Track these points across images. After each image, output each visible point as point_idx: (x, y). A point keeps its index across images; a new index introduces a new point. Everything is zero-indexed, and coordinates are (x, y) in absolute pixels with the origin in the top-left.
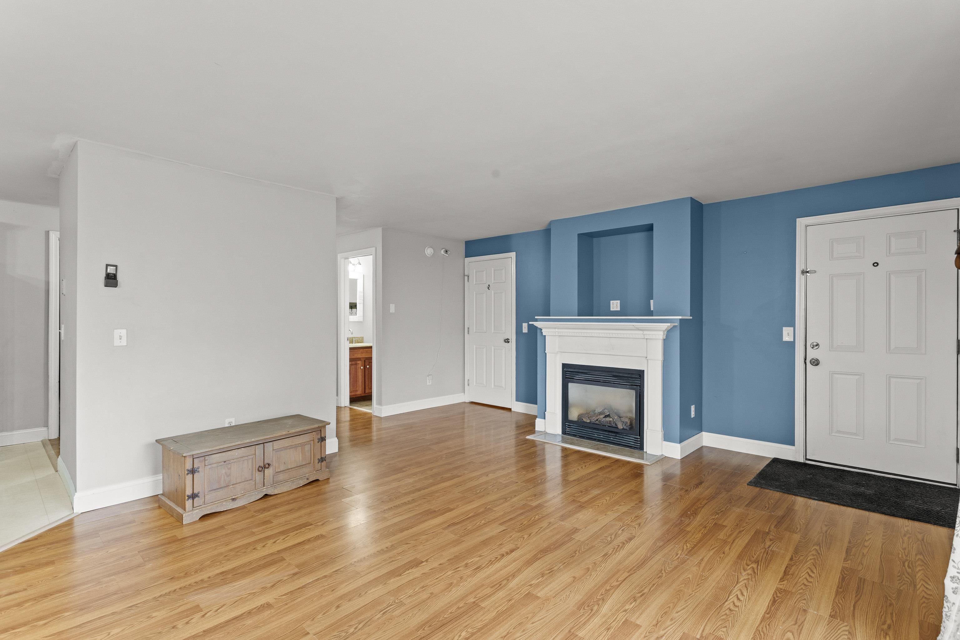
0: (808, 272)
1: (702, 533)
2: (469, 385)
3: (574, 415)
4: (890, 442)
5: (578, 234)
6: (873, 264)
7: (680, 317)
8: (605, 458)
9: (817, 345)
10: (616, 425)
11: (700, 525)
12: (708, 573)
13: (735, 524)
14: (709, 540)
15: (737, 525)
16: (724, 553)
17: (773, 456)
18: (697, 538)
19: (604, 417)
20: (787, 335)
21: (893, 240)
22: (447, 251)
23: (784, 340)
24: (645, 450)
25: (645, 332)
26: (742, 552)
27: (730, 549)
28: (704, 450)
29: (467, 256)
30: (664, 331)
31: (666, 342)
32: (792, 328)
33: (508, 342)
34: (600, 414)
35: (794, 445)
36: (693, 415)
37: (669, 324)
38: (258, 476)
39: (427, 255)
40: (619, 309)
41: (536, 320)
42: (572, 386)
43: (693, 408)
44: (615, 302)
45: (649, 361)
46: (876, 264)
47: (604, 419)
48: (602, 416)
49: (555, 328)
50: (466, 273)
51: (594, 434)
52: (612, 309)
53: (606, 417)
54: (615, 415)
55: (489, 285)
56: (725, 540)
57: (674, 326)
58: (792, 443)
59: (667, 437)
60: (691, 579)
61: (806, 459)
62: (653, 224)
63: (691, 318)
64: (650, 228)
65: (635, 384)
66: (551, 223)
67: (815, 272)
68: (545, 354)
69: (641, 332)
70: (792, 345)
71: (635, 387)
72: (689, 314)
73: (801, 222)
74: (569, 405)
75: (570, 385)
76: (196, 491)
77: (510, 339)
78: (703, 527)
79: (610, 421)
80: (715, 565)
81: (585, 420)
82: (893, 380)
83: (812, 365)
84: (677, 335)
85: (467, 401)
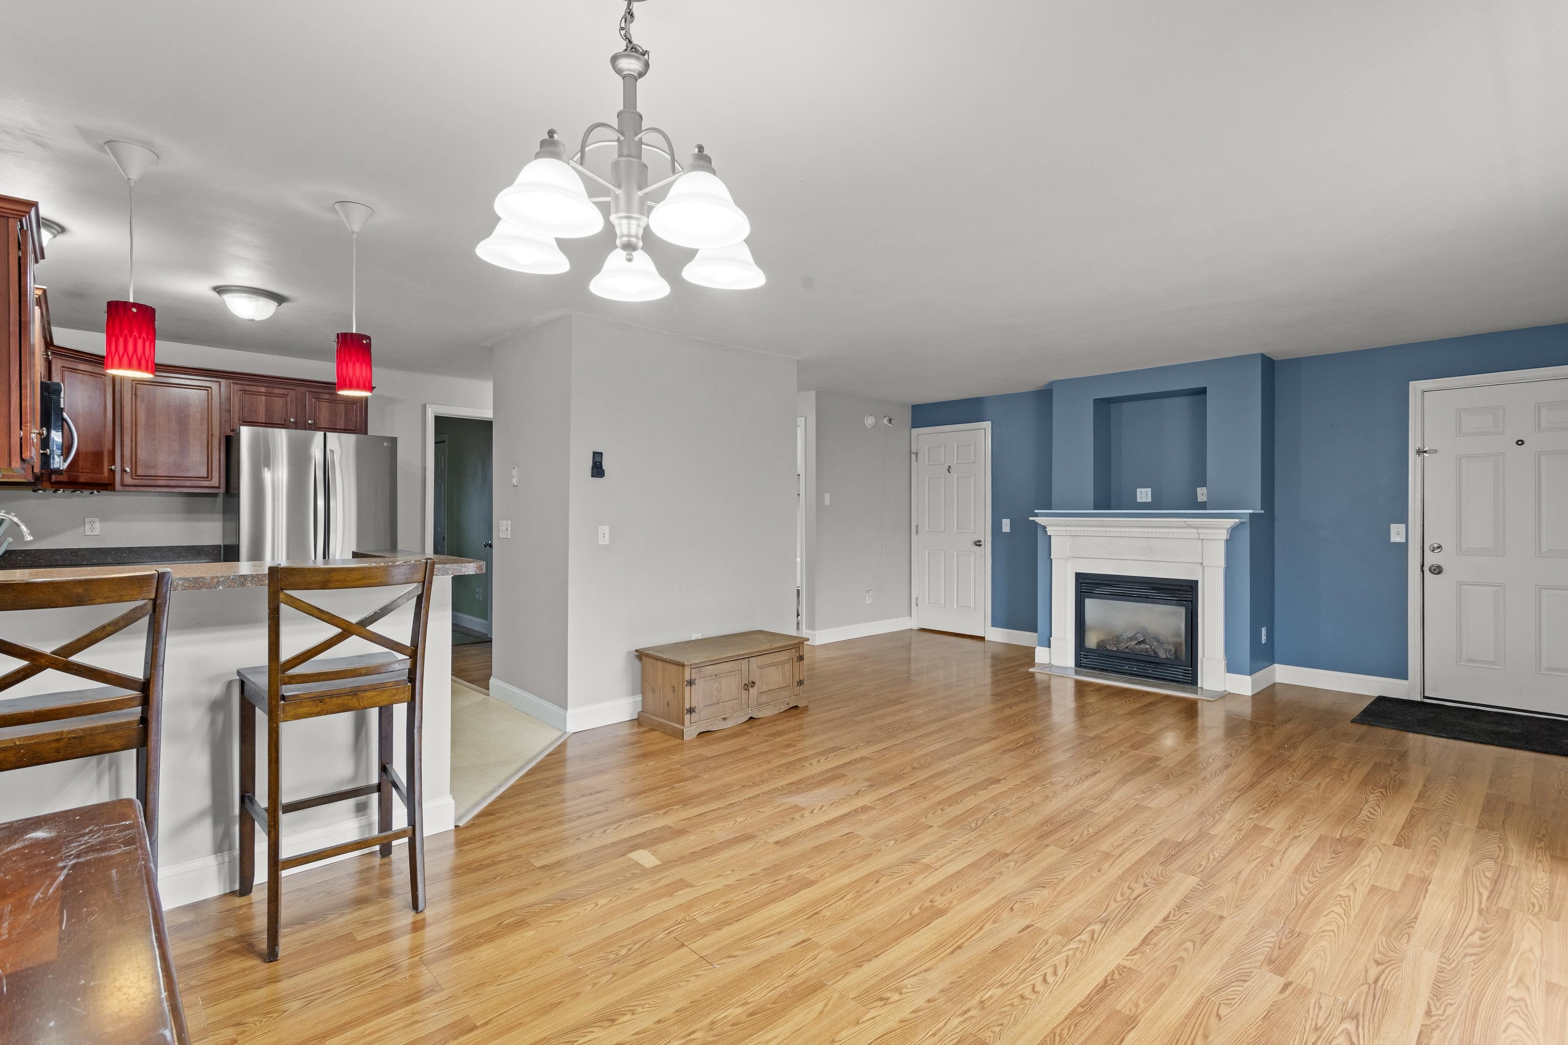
0: (1426, 452)
1: (1236, 839)
2: (917, 605)
3: (1092, 641)
4: (1541, 672)
5: (1095, 400)
6: (1517, 443)
7: (1251, 511)
8: (1148, 693)
9: (1439, 548)
10: (1155, 653)
11: (1231, 827)
12: (1250, 891)
13: (1287, 827)
14: (1248, 848)
15: (1290, 828)
16: (1272, 865)
17: (1376, 694)
18: (1229, 844)
19: (1136, 644)
20: (1397, 534)
21: (1544, 411)
22: (890, 420)
23: (1392, 540)
24: (1199, 685)
25: (1201, 531)
26: (1300, 864)
27: (1281, 860)
28: (1277, 687)
29: (914, 425)
30: (1228, 529)
31: (1230, 543)
32: (1404, 526)
33: (980, 545)
34: (1131, 639)
35: (1406, 678)
36: (1264, 639)
37: (1237, 520)
38: (744, 693)
39: (866, 425)
40: (1149, 500)
41: (1036, 515)
42: (1091, 604)
43: (1264, 631)
44: (1144, 490)
45: (1206, 568)
46: (1520, 443)
47: (1137, 647)
48: (1134, 643)
49: (1067, 526)
50: (913, 450)
51: (1124, 666)
52: (1139, 500)
53: (1140, 643)
54: (1153, 640)
55: (949, 466)
56: (1272, 849)
57: (1242, 523)
58: (1405, 676)
59: (1232, 668)
60: (1225, 899)
61: (1425, 697)
62: (1206, 388)
63: (1263, 512)
64: (1203, 391)
65: (1185, 599)
66: (1052, 383)
67: (1436, 451)
68: (1048, 561)
69: (1195, 531)
70: (1403, 548)
71: (1185, 602)
72: (1260, 507)
73: (1415, 387)
74: (1086, 627)
75: (1088, 602)
76: (693, 706)
77: (983, 540)
78: (1237, 830)
79: (1146, 649)
80: (1260, 881)
81: (1109, 647)
82: (1543, 591)
83: (1432, 573)
84: (1246, 534)
85: (915, 627)
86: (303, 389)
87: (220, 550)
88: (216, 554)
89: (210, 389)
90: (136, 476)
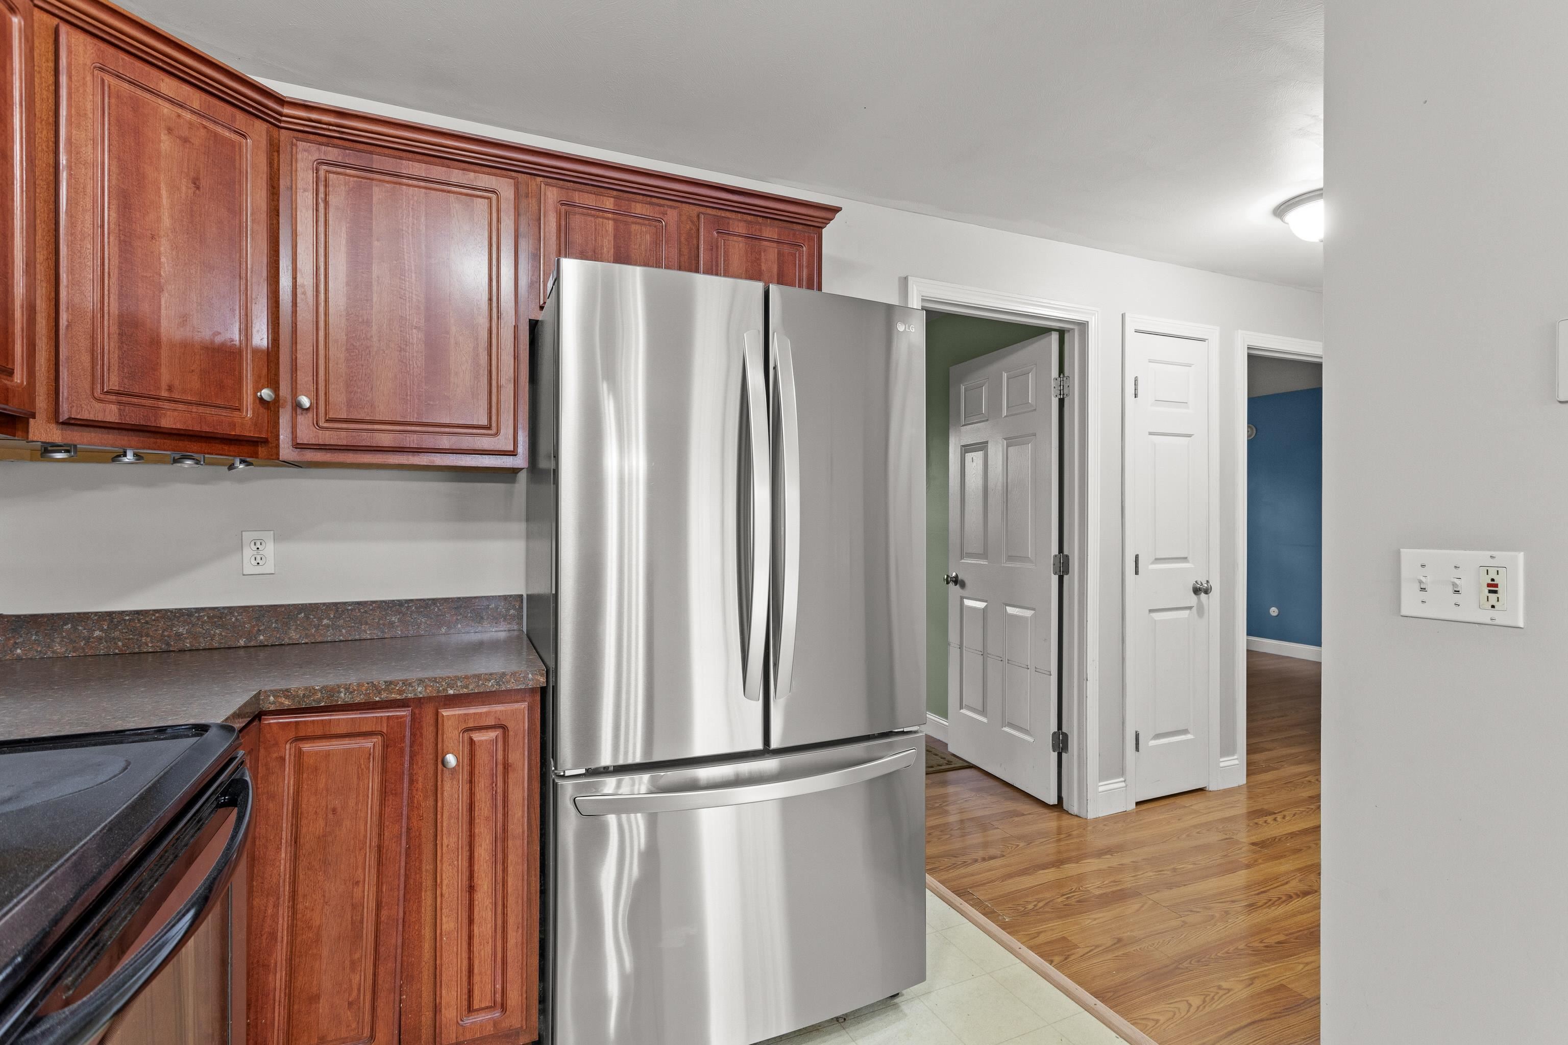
86: (694, 210)
87: (521, 608)
88: (513, 616)
89: (494, 196)
90: (327, 421)
